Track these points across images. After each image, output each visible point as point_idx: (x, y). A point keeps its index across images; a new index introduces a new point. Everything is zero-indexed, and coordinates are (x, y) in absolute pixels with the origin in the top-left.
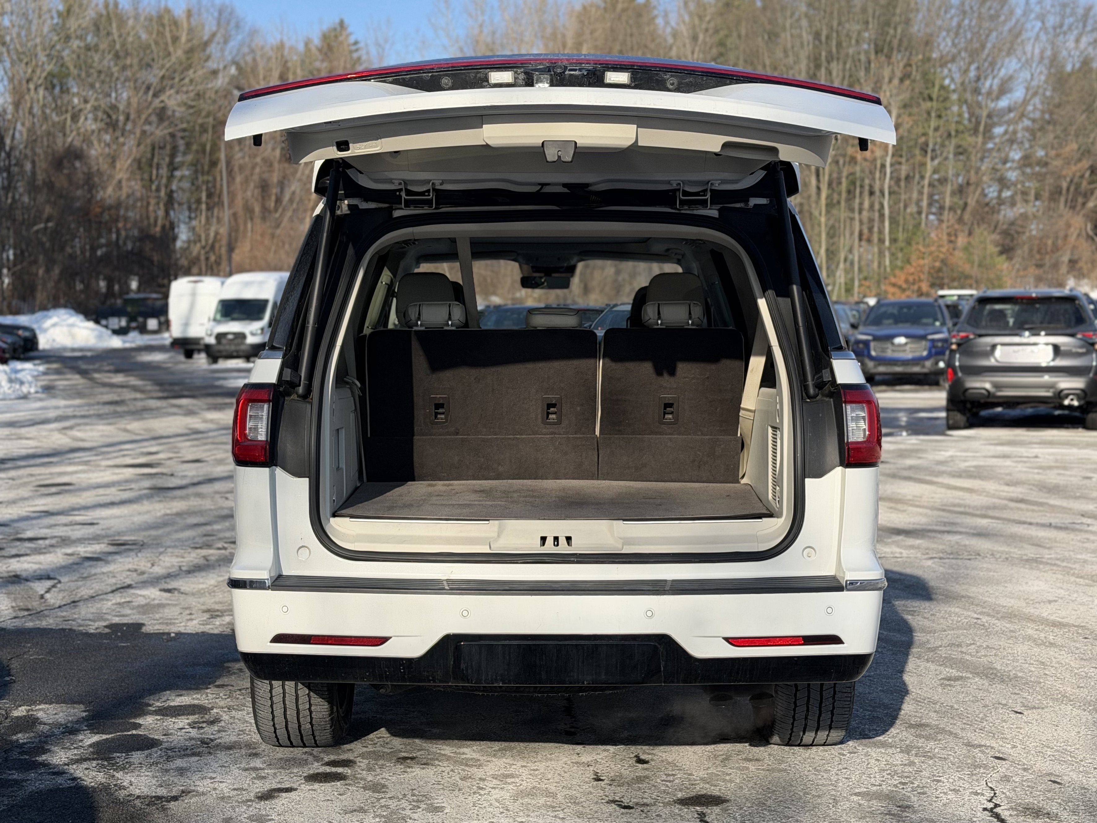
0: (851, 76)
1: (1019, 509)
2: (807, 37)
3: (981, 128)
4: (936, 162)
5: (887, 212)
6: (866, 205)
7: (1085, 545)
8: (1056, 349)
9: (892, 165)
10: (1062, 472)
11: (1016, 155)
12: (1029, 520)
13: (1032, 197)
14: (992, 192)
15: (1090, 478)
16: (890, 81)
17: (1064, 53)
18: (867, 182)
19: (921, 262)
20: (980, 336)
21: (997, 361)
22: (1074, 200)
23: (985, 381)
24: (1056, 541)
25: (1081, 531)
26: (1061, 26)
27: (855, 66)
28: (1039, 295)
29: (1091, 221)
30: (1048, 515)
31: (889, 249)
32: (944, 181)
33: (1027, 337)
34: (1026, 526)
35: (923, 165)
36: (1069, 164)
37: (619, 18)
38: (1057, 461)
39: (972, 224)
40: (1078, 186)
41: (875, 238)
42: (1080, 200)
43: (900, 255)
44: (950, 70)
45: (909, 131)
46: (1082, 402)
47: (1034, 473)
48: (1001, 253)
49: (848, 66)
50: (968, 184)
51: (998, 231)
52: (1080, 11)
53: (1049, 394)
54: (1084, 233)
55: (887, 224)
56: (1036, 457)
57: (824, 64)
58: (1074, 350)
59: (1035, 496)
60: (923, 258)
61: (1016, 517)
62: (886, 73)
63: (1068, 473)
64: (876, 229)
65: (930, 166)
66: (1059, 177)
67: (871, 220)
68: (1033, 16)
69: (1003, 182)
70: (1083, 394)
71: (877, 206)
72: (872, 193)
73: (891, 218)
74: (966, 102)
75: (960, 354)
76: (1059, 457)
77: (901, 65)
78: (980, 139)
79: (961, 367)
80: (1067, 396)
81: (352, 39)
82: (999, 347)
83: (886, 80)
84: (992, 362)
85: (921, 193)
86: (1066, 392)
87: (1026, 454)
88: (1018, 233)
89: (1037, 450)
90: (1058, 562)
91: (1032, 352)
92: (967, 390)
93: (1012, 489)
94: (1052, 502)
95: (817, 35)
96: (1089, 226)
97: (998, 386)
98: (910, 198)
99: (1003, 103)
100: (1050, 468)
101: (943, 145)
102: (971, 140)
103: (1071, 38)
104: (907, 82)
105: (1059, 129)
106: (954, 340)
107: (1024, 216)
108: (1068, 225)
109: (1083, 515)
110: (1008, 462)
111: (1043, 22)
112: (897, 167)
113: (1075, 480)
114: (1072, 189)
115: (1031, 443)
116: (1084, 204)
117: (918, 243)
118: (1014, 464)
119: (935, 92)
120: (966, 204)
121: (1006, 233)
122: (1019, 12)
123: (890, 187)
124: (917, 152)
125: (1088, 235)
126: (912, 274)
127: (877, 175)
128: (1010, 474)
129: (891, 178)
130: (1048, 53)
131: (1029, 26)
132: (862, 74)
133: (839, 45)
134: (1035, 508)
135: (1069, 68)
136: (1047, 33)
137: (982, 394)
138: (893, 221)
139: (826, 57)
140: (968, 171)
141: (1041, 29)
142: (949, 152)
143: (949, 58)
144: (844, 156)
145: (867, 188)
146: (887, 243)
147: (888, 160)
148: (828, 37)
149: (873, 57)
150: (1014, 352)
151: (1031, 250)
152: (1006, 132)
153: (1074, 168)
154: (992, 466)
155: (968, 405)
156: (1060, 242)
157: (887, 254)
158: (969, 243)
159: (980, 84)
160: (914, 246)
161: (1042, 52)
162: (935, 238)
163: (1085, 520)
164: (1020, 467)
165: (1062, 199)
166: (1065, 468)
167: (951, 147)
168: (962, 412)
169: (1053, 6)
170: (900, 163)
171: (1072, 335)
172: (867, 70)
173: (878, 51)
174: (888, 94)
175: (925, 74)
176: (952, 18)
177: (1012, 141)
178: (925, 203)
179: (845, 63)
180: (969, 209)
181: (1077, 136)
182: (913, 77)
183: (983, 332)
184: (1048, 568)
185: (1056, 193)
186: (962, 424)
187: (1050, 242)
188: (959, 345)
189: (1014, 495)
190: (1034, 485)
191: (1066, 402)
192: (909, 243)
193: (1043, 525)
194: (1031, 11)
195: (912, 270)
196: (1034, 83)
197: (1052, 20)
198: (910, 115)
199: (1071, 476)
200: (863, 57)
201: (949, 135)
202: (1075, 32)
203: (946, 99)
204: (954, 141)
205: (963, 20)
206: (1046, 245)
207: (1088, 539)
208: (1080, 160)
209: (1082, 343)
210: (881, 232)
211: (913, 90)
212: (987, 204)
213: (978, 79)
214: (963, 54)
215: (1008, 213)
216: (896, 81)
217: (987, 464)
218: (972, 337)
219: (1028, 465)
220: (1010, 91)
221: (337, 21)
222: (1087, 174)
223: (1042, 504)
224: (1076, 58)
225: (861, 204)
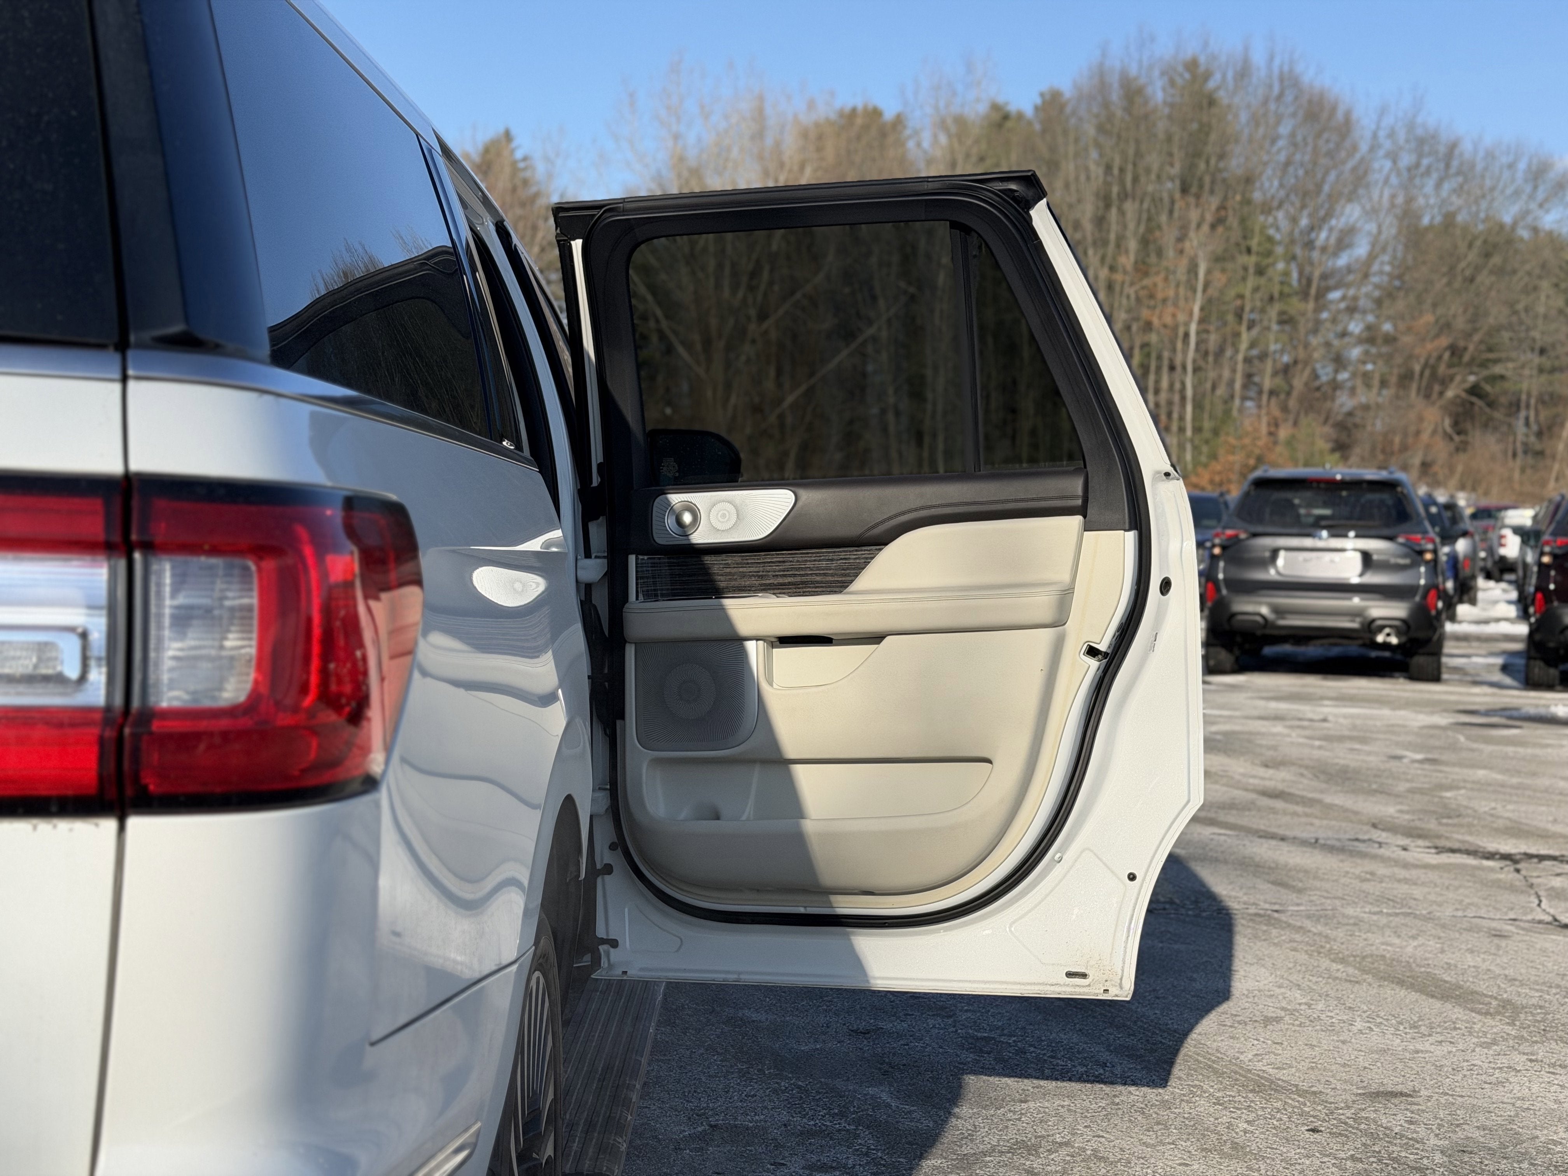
0: (1149, 219)
1: (1273, 811)
2: (1097, 172)
3: (1313, 291)
4: (1255, 332)
5: (1189, 393)
6: (1165, 384)
7: (1366, 886)
8: (1367, 557)
9: (1198, 333)
10: (1357, 746)
11: (1355, 327)
12: (1281, 832)
13: (1376, 382)
14: (1325, 373)
15: (1399, 758)
16: (1199, 226)
17: (1421, 201)
18: (1166, 354)
19: (1231, 458)
20: (1255, 535)
21: (1278, 573)
22: (1429, 387)
23: (1260, 603)
24: (1316, 877)
25: (1363, 855)
26: (1417, 165)
27: (1156, 207)
28: (1348, 478)
29: (1450, 415)
30: (1317, 822)
31: (1192, 441)
32: (1263, 356)
33: (1324, 538)
34: (1273, 843)
35: (1237, 335)
36: (1423, 340)
37: (859, 138)
38: (1354, 727)
39: (1298, 414)
40: (1434, 369)
41: (1174, 427)
42: (1437, 388)
43: (1205, 449)
44: (1275, 218)
45: (1222, 292)
46: (1404, 639)
47: (1312, 747)
48: (1333, 450)
49: (1145, 206)
50: (1296, 362)
51: (1331, 421)
52: (1442, 149)
53: (1355, 625)
54: (1440, 430)
55: (1189, 408)
56: (1325, 720)
57: (1115, 202)
58: (1393, 561)
59: (1306, 786)
60: (1233, 453)
61: (1261, 824)
62: (1194, 215)
63: (1366, 748)
64: (1175, 416)
65: (1245, 338)
66: (1410, 357)
67: (1170, 403)
68: (1381, 153)
69: (1339, 362)
70: (1404, 627)
71: (1177, 386)
72: (1172, 368)
73: (1194, 400)
74: (1294, 258)
75: (1226, 563)
76: (1358, 722)
77: (1213, 207)
78: (1311, 305)
79: (1228, 582)
80: (1381, 629)
81: (519, 155)
82: (1282, 554)
83: (1193, 225)
84: (1272, 574)
85: (1234, 371)
86: (1379, 623)
87: (1310, 715)
88: (1356, 426)
89: (1328, 710)
90: (1308, 924)
91: (1332, 561)
92: (1234, 615)
93: (1270, 772)
94: (1328, 799)
95: (1108, 168)
96: (1447, 422)
97: (1279, 611)
98: (1220, 377)
99: (1342, 261)
100: (1341, 739)
101: (1263, 311)
102: (1301, 306)
103: (1430, 185)
104: (1220, 229)
105: (1412, 298)
106: (1217, 541)
107: (1366, 408)
108: (1421, 419)
109: (1374, 826)
110: (1278, 728)
111: (1395, 162)
112: (1204, 336)
113: (1374, 761)
114: (1427, 373)
115: (1322, 698)
116: (1441, 394)
117: (1227, 434)
118: (1285, 731)
119: (1254, 243)
120: (1291, 387)
121: (1341, 426)
122: (1364, 147)
123: (1194, 361)
124: (1230, 318)
125: (1445, 433)
126: (1219, 473)
127: (1179, 345)
128: (1275, 748)
129: (1197, 350)
130: (1400, 200)
131: (1376, 165)
132: (1164, 218)
133: (1136, 180)
134: (1299, 809)
135: (1426, 221)
136: (1399, 174)
137: (1256, 622)
138: (1198, 406)
139: (1119, 195)
140: (1295, 348)
141: (1391, 170)
142: (1270, 320)
143: (1275, 204)
144: (1137, 319)
145: (1166, 363)
146: (1189, 433)
147: (1193, 328)
148: (1122, 170)
149: (1177, 195)
150: (1306, 560)
151: (1373, 449)
152: (1344, 298)
153: (1429, 346)
154: (1250, 733)
155: (1239, 639)
156: (1410, 440)
157: (1189, 447)
158: (1293, 437)
159: (1313, 235)
160: (1222, 438)
161: (1393, 197)
162: (1250, 429)
163: (1377, 835)
164: (1295, 736)
165: (1414, 386)
166: (1363, 740)
167: (1273, 312)
168: (1229, 648)
169: (1407, 141)
170: (1207, 332)
171: (1390, 538)
172: (1171, 212)
173: (1184, 190)
174: (1195, 243)
175: (1243, 220)
176: (1279, 151)
177: (1352, 310)
178: (1238, 385)
179: (1142, 202)
180: (1295, 394)
181: (1435, 305)
182: (1228, 223)
183: (1260, 529)
184: (1286, 935)
185: (1406, 378)
186: (1228, 666)
187: (1397, 440)
188: (1224, 548)
189: (1270, 784)
190: (1307, 767)
191: (1380, 638)
192: (1216, 432)
193: (1304, 843)
194: (1379, 146)
195: (1218, 467)
196: (1383, 237)
197: (1406, 160)
198: (1223, 271)
199: (1369, 753)
200: (1165, 196)
201: (1271, 299)
202: (1435, 176)
203: (1269, 253)
204: (1277, 307)
205: (1294, 154)
206: (1392, 442)
207: (1372, 874)
208: (1437, 336)
209: (1404, 550)
210: (1182, 418)
211: (1228, 240)
212: (1318, 389)
213: (1312, 228)
214: (1293, 197)
215: (1344, 402)
216: (1205, 228)
217: (1245, 729)
218: (1243, 536)
219: (1307, 733)
220: (1350, 246)
221: (501, 130)
222: (1447, 355)
223: (1311, 802)
224: (1436, 210)
225: (1157, 382)
